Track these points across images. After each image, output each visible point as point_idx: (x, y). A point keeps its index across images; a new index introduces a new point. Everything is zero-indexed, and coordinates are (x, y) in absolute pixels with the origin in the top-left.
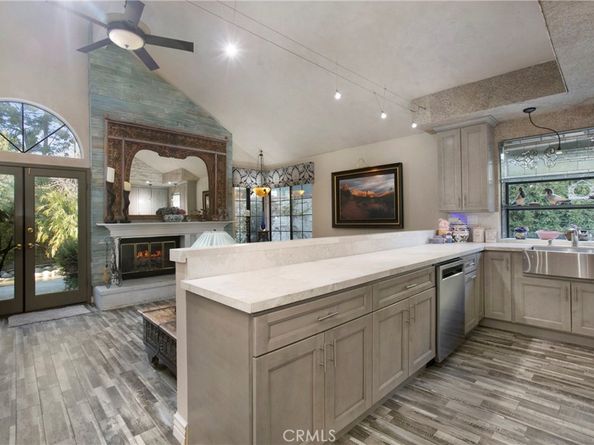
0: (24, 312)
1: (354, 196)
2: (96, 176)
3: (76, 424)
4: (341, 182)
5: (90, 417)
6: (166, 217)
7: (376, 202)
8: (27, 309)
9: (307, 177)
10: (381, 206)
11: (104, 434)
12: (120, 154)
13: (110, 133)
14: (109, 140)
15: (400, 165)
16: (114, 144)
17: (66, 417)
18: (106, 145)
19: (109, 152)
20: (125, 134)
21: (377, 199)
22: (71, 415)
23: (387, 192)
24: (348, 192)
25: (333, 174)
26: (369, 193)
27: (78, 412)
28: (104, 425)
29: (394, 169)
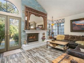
0: (7, 51)
2: (23, 19)
4: (73, 22)
6: (37, 29)
8: (8, 50)
9: (63, 21)
12: (28, 14)
13: (26, 10)
14: (26, 11)
16: (27, 12)
18: (25, 12)
19: (26, 14)
20: (29, 10)
24: (75, 24)
25: (71, 20)
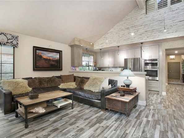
1: (44, 58)
3: (160, 116)
5: (156, 115)
7: (53, 62)
9: (15, 43)
10: (55, 63)
11: (156, 111)
15: (61, 51)
17: (161, 118)
21: (53, 61)
22: (160, 118)
23: (57, 59)
24: (41, 56)
25: (34, 47)
26: (50, 58)
27: (158, 118)
28: (154, 113)
29: (60, 52)
